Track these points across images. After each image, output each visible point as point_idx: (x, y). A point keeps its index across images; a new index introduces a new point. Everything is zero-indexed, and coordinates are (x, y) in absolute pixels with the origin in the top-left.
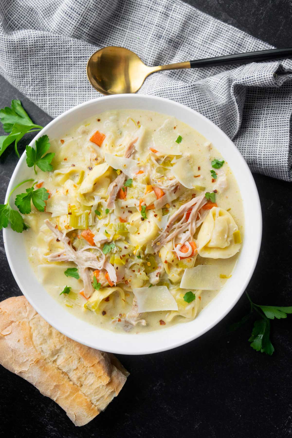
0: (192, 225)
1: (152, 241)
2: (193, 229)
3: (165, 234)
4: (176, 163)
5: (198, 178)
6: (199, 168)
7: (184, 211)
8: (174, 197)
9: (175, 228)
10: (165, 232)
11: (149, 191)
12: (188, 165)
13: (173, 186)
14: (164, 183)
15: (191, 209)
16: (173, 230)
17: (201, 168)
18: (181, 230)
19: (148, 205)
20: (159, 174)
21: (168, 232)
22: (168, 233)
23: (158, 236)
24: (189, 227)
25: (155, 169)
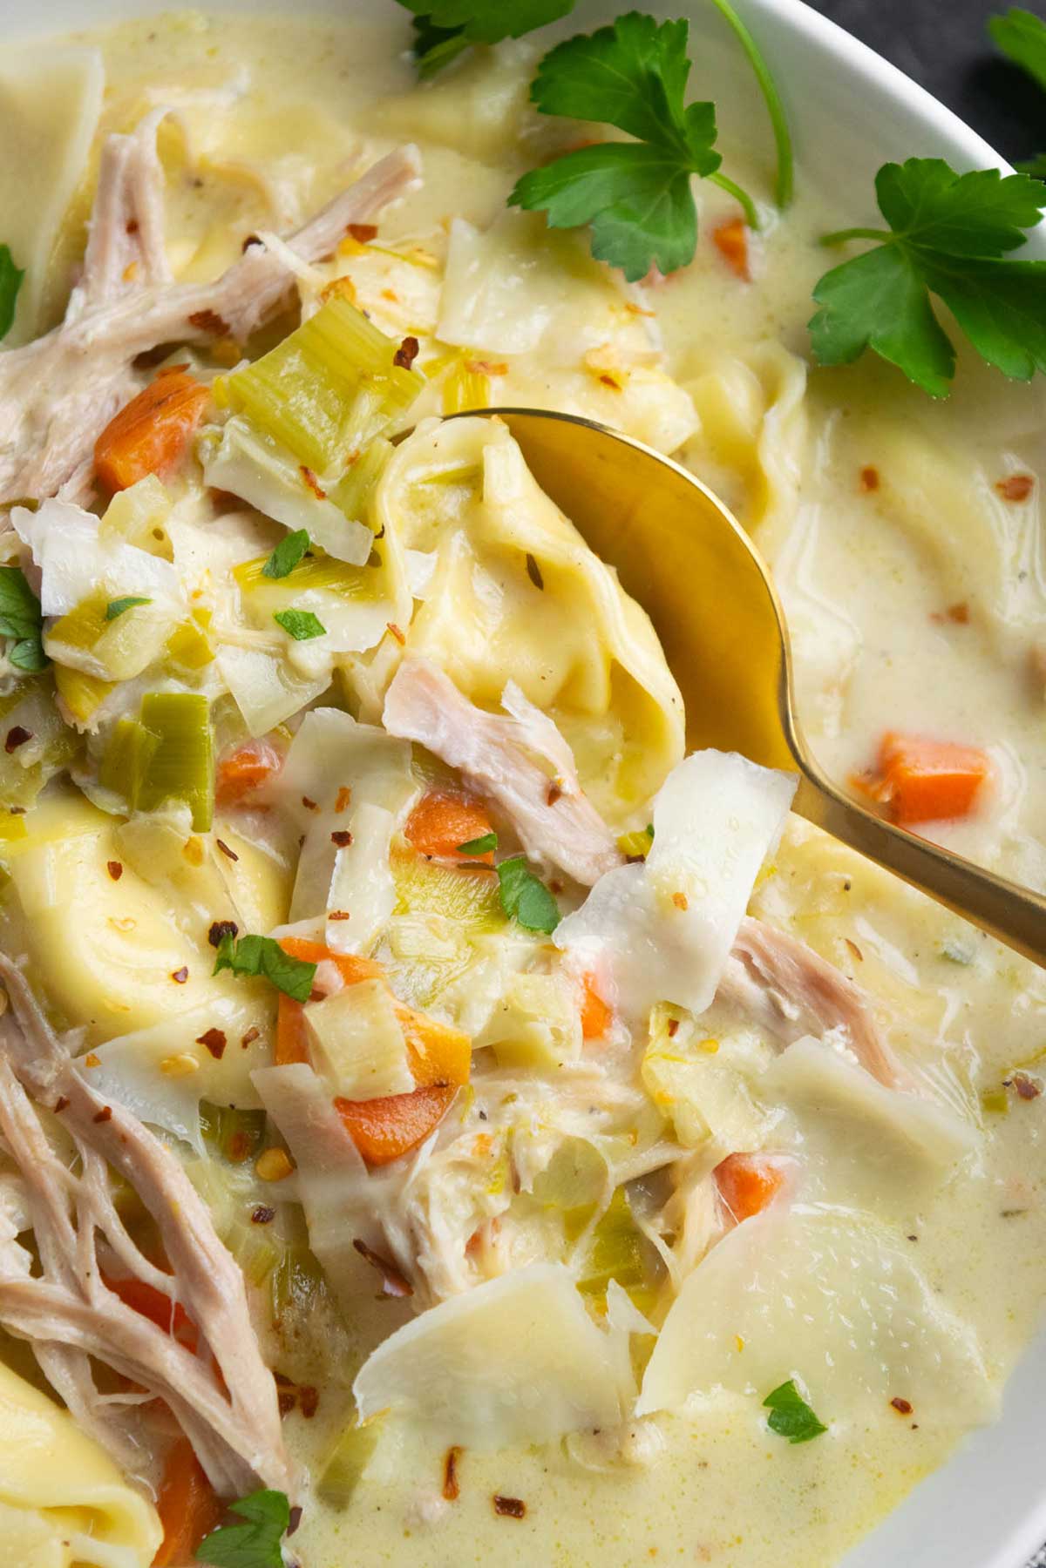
0: (66, 1313)
1: (24, 959)
2: (25, 1315)
3: (47, 1077)
4: (603, 1327)
5: (436, 1477)
6: (510, 1507)
7: (195, 1277)
8: (329, 1238)
9: (79, 1170)
10: (65, 1079)
11: (422, 1050)
12: (557, 1422)
13: (416, 1247)
14: (462, 1180)
15: (192, 1339)
16: (70, 1154)
17: (508, 1524)
18: (50, 1215)
19: (314, 1014)
20: (543, 1154)
21: (61, 1105)
22: (51, 1100)
23: (52, 1017)
24: (55, 1289)
25: (599, 1142)
